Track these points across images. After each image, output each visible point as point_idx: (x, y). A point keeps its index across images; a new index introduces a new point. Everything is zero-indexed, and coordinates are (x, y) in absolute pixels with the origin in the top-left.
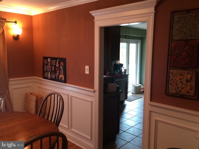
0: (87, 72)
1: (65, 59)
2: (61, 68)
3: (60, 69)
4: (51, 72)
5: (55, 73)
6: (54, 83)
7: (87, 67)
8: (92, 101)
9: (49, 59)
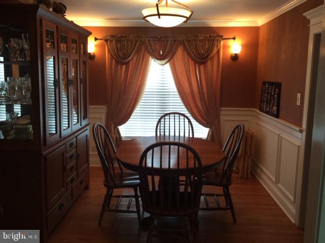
0: (298, 103)
1: (281, 84)
2: (276, 96)
3: (274, 98)
4: (267, 102)
5: (270, 104)
6: (268, 117)
7: (299, 95)
8: (299, 146)
9: (267, 84)
